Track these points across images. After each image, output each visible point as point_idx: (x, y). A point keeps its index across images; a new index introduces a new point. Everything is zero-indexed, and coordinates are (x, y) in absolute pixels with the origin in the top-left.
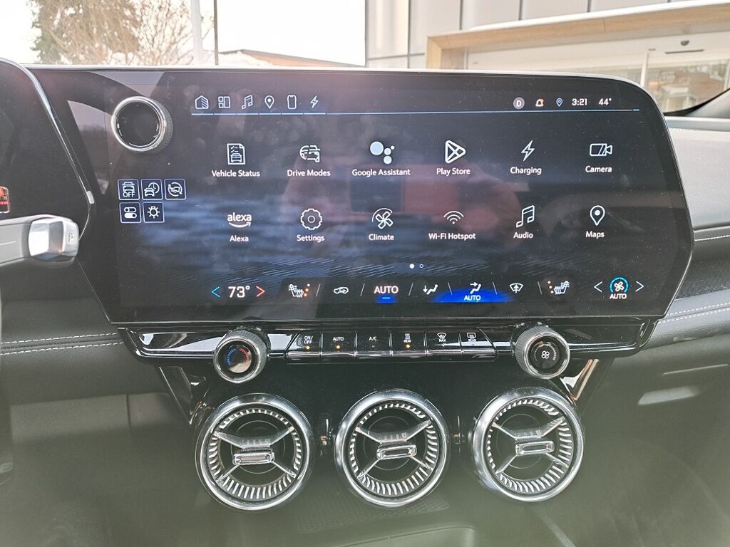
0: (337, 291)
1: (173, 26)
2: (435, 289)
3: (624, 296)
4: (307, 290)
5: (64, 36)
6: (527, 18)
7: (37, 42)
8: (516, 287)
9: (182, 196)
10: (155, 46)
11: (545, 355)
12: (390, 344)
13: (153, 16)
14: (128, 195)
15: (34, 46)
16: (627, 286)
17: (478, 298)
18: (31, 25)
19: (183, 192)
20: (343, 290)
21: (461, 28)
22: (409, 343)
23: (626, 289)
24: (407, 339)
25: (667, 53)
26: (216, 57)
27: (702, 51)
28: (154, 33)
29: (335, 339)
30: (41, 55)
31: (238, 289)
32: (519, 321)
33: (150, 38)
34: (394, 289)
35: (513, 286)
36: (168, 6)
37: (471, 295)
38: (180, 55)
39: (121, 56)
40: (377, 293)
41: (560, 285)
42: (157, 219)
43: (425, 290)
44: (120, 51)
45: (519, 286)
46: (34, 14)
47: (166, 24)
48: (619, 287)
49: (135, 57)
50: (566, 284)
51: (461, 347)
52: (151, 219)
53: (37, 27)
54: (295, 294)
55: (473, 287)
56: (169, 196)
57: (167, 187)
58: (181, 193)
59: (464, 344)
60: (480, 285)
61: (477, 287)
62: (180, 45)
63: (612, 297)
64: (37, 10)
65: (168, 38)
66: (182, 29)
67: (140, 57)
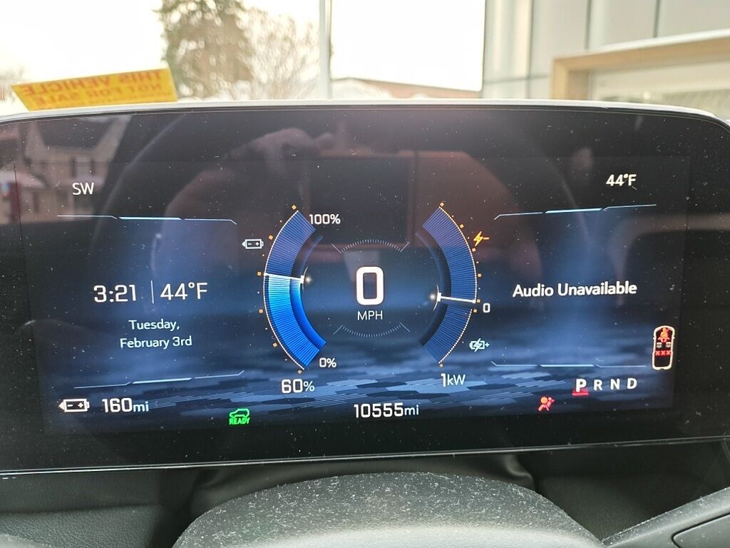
21: (587, 49)
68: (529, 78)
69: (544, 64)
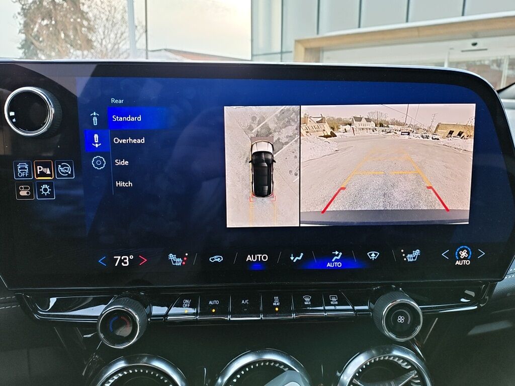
0: (212, 259)
1: (116, 32)
2: (301, 256)
3: (467, 262)
4: (185, 259)
5: (41, 39)
6: (365, 27)
7: (22, 44)
8: (373, 255)
9: (71, 175)
10: (103, 46)
11: (401, 319)
12: (261, 308)
13: (102, 25)
14: (23, 174)
15: (20, 46)
16: (470, 254)
17: (339, 265)
18: (18, 32)
19: (72, 172)
20: (218, 259)
21: (318, 33)
22: (277, 306)
23: (470, 256)
24: (276, 303)
25: (463, 51)
26: (147, 54)
27: (486, 50)
28: (102, 37)
29: (210, 303)
30: (24, 53)
31: (122, 258)
32: (376, 285)
33: (100, 41)
34: (263, 257)
35: (370, 254)
36: (112, 19)
37: (332, 262)
38: (121, 52)
39: (79, 53)
40: (250, 260)
41: (412, 253)
42: (48, 196)
43: (292, 258)
44: (78, 49)
45: (376, 254)
46: (20, 24)
47: (111, 31)
48: (464, 254)
49: (90, 53)
50: (417, 252)
51: (325, 311)
52: (43, 196)
53: (22, 33)
54: (175, 262)
55: (335, 255)
56: (59, 175)
57: (57, 167)
58: (69, 173)
59: (327, 308)
60: (341, 254)
61: (338, 255)
62: (120, 45)
63: (457, 263)
64: (22, 22)
65: (112, 41)
66: (122, 34)
67: (92, 54)
68: (282, 53)
69: (290, 44)
